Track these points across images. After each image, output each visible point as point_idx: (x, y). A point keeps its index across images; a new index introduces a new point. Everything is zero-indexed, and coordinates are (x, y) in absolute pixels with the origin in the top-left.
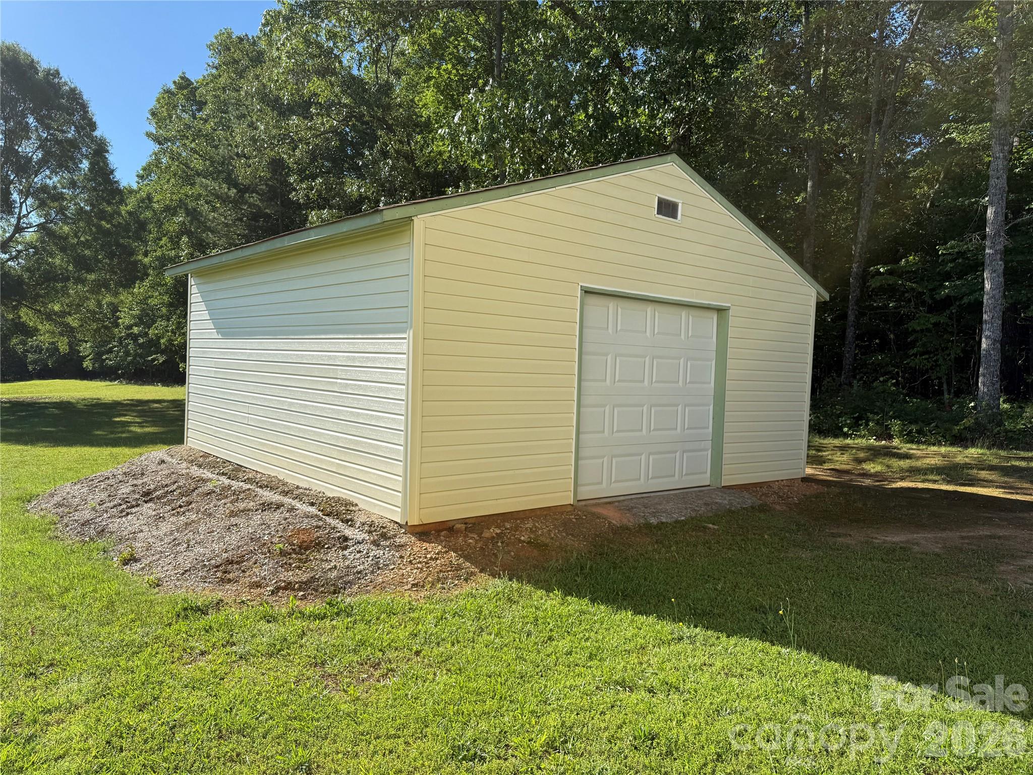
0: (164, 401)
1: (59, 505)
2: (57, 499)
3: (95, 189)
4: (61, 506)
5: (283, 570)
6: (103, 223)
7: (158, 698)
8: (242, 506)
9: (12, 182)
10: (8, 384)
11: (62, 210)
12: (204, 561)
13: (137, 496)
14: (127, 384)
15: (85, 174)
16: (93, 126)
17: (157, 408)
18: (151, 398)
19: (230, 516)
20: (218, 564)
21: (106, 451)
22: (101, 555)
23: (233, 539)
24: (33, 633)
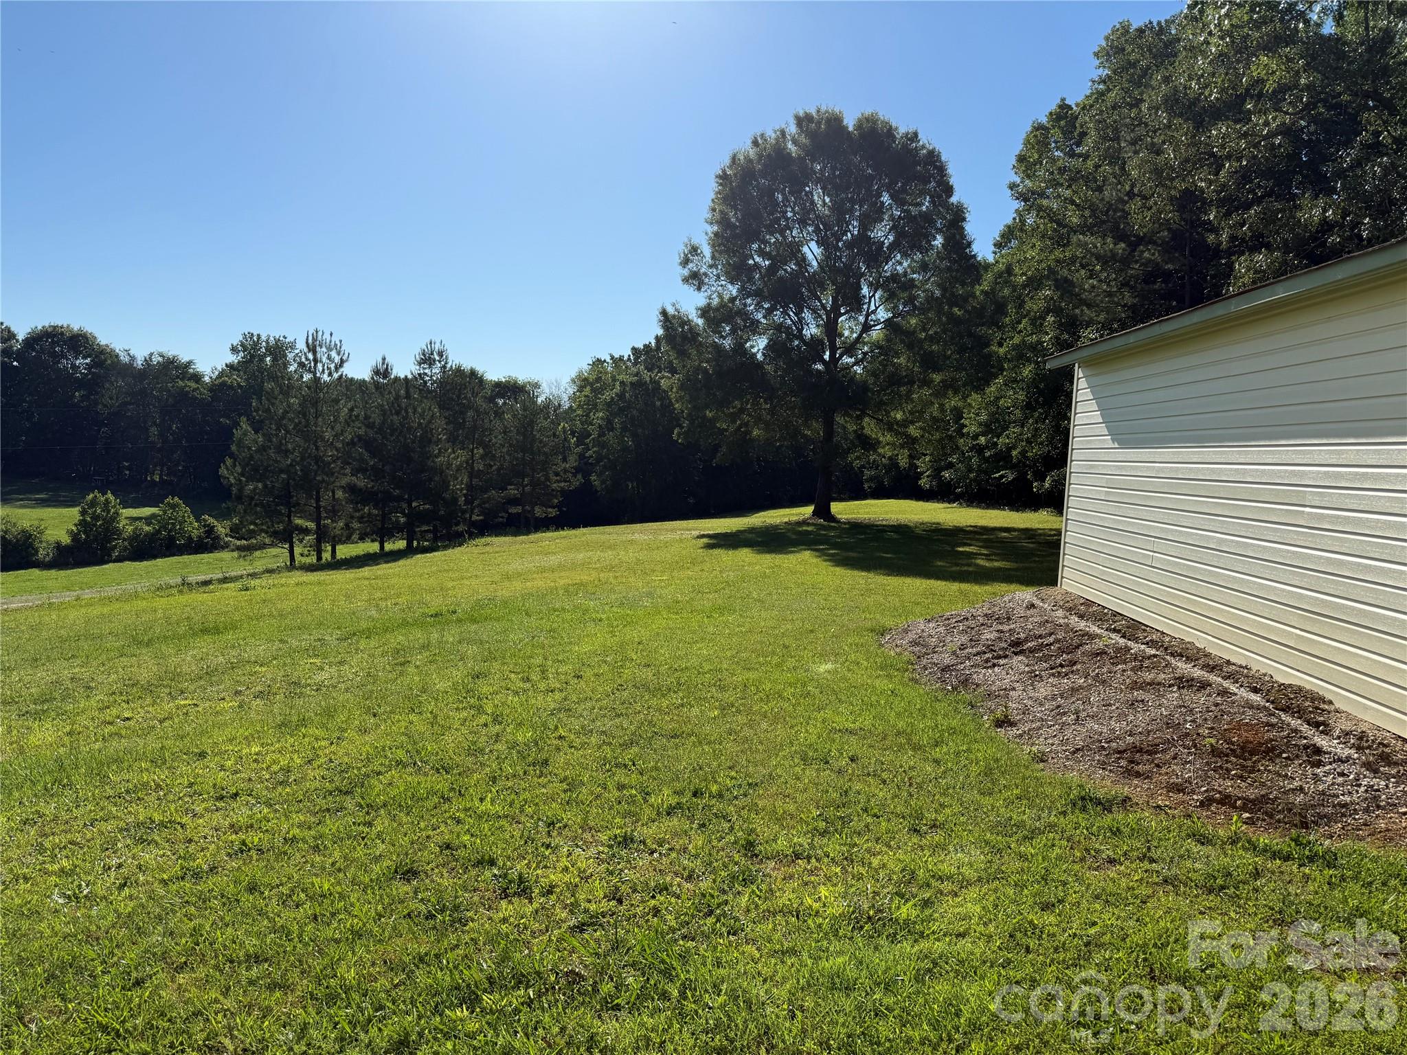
0: (1014, 530)
1: (914, 643)
2: (912, 636)
3: (949, 269)
4: (917, 644)
5: (1217, 776)
6: (956, 309)
7: (1063, 901)
8: (1148, 676)
9: (863, 274)
10: (844, 503)
11: (911, 300)
12: (1101, 741)
13: (1004, 645)
14: (968, 506)
15: (938, 253)
16: (949, 190)
17: (1005, 538)
18: (998, 525)
19: (1132, 689)
20: (1121, 749)
21: (955, 586)
22: (968, 710)
23: (1141, 719)
24: (911, 785)
